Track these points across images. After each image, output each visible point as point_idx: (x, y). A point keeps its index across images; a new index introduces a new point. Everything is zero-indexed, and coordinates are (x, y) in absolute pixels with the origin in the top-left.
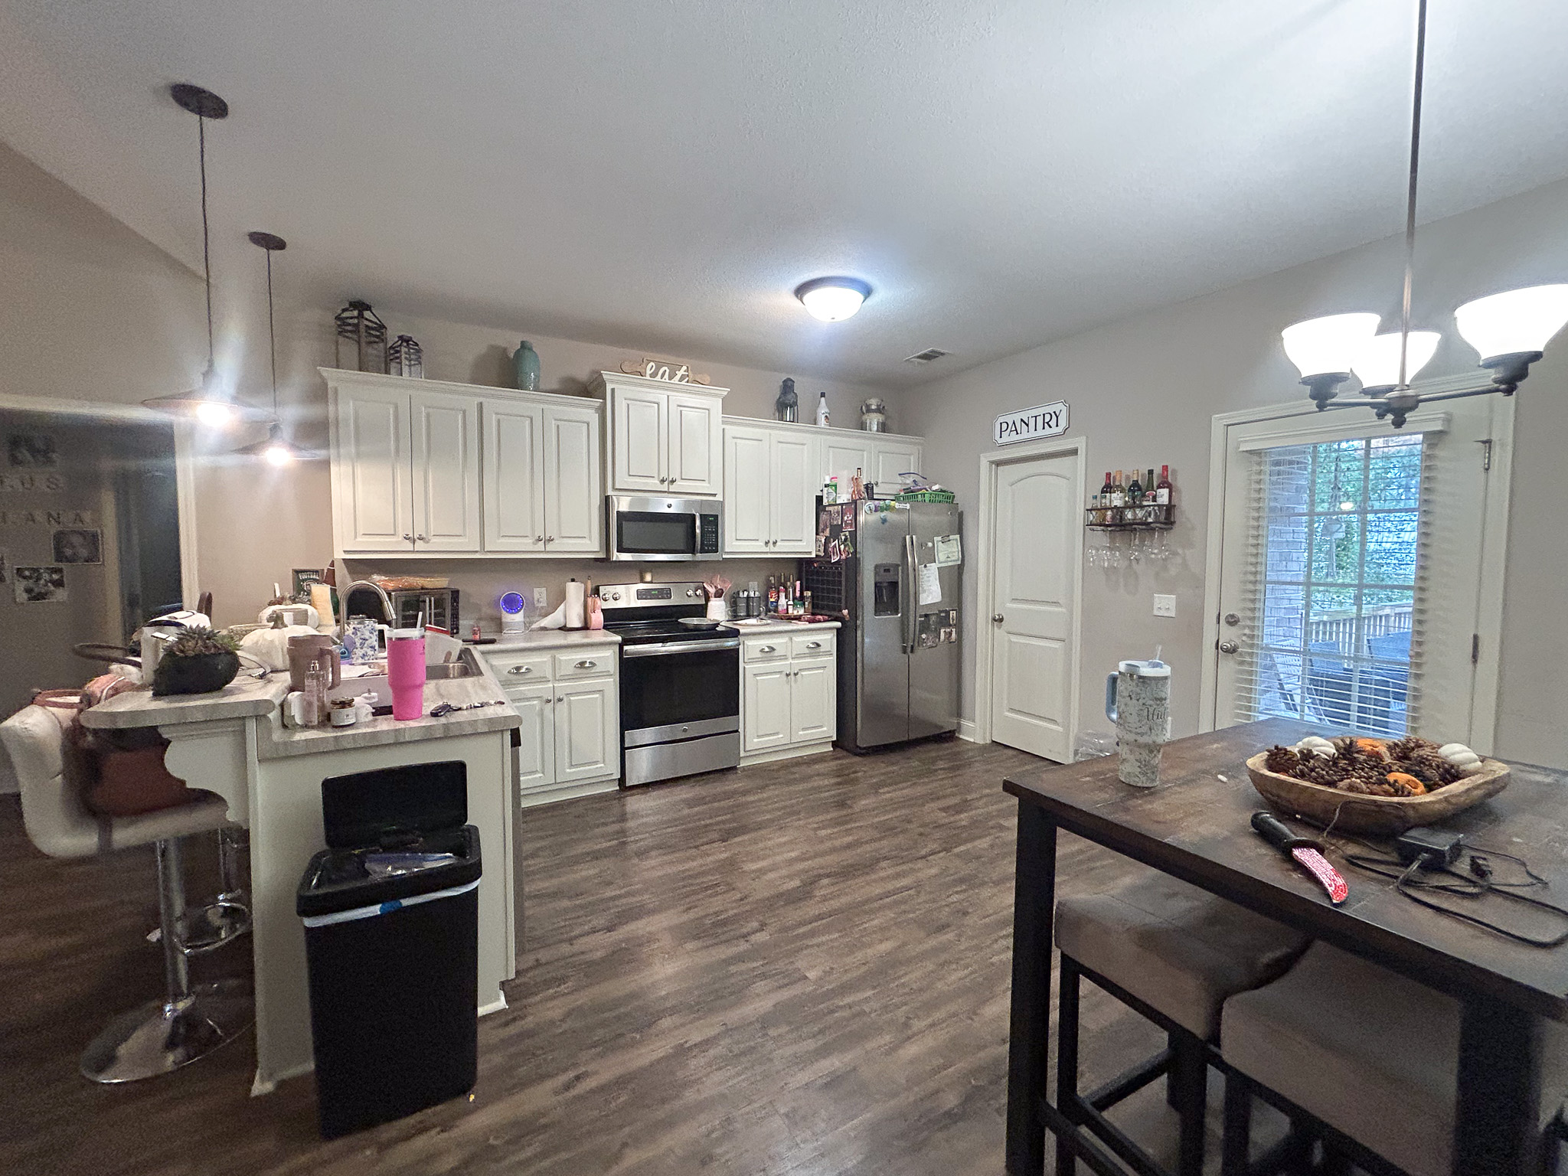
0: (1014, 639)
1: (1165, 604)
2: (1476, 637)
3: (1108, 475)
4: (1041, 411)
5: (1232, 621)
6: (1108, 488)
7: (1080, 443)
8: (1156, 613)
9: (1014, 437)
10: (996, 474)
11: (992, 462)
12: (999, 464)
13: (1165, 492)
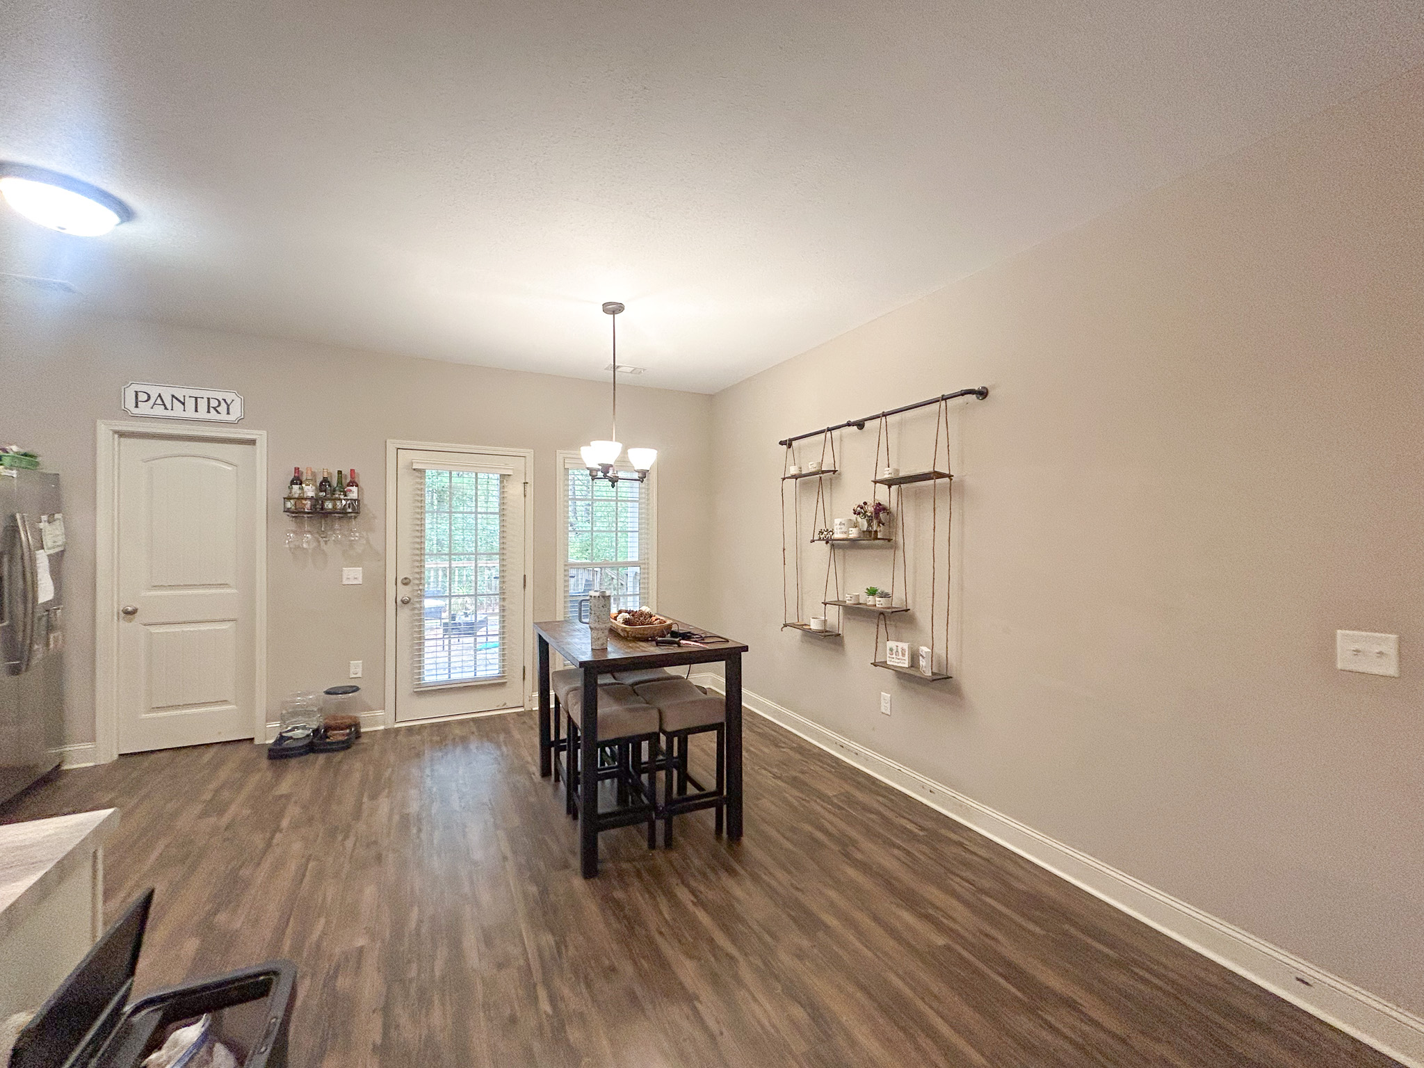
0: (154, 630)
1: (353, 575)
2: (525, 576)
3: (297, 469)
4: (206, 394)
5: (406, 582)
6: (297, 480)
7: (260, 435)
8: (345, 582)
9: (159, 411)
10: (119, 444)
11: (115, 432)
12: (122, 434)
13: (354, 489)
